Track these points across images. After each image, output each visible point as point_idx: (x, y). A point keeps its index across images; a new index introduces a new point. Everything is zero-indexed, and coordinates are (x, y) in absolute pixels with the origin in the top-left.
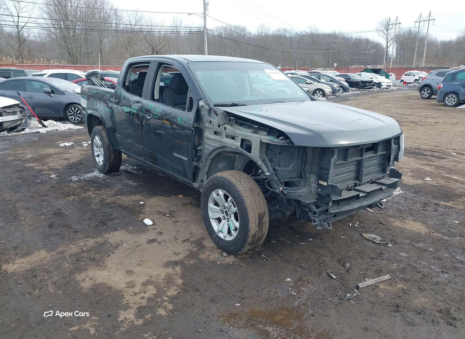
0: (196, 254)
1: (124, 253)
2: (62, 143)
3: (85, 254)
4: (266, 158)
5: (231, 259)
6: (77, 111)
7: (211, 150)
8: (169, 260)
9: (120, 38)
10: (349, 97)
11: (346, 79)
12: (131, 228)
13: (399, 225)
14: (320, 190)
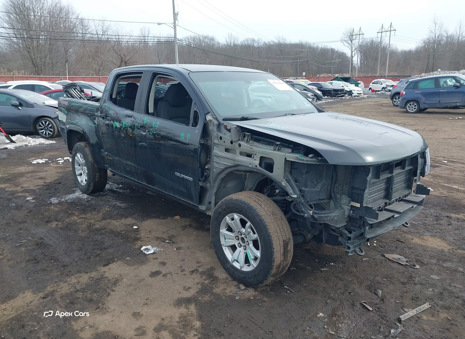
0: (210, 288)
1: (126, 290)
2: (35, 160)
3: (80, 295)
4: (290, 178)
5: (250, 293)
6: (48, 124)
7: (221, 169)
8: (179, 297)
9: (87, 48)
10: (323, 106)
11: (318, 87)
12: (128, 258)
13: (419, 242)
14: (351, 212)
